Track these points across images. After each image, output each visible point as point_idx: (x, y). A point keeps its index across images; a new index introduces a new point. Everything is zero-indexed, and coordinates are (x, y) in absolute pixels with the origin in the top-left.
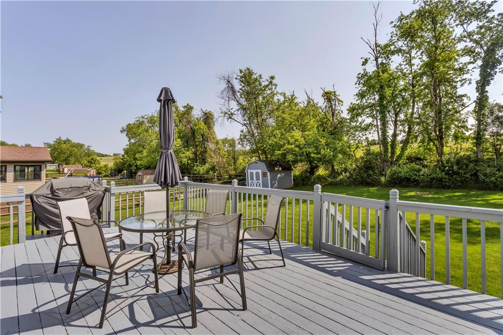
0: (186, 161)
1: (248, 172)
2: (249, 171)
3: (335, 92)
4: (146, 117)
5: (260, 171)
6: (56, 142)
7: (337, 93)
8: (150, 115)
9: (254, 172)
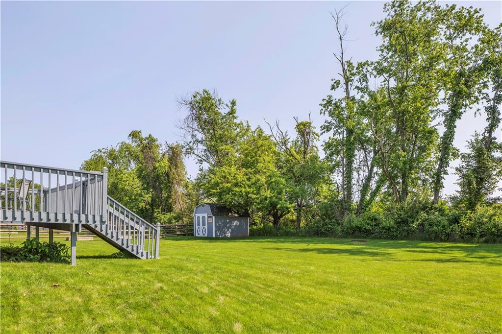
0: (144, 206)
1: (195, 216)
2: (197, 215)
3: (310, 123)
4: (103, 151)
5: (206, 215)
6: (10, 181)
7: (312, 125)
8: (109, 149)
9: (201, 215)
